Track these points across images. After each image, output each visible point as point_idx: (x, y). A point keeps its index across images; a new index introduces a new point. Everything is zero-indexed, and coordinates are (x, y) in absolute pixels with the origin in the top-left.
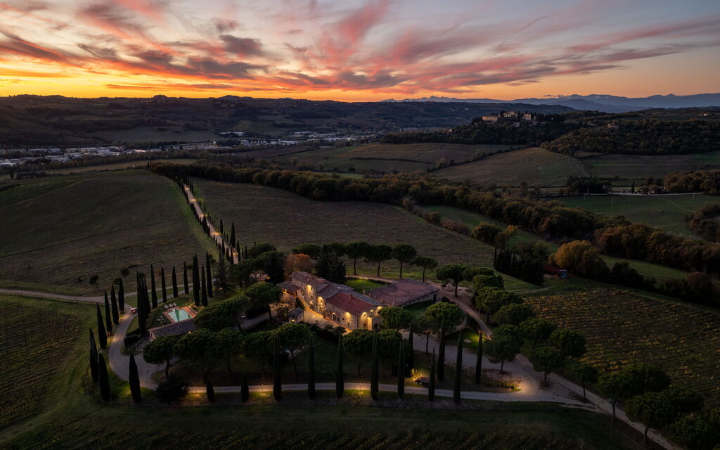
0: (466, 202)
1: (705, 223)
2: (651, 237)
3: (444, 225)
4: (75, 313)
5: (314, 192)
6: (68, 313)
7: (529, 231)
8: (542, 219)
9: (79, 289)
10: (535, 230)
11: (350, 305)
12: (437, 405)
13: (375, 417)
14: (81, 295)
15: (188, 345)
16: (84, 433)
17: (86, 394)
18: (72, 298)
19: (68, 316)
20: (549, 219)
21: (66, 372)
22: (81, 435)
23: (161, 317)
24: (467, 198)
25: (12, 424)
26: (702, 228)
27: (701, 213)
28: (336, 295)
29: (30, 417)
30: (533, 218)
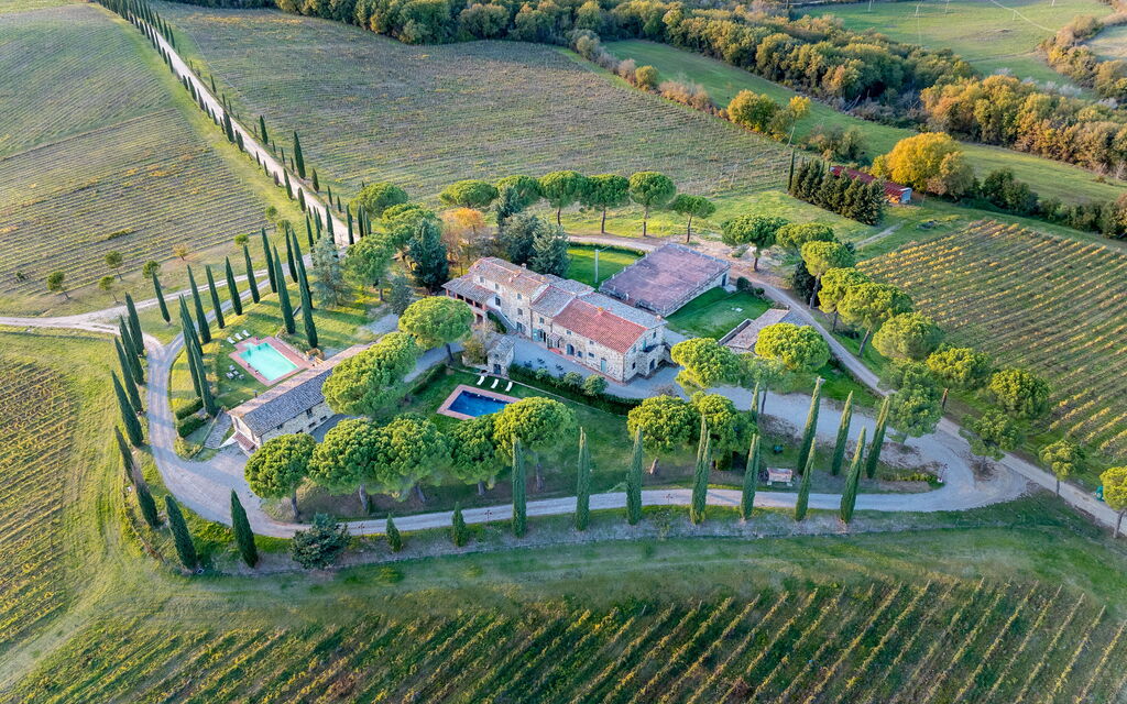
0: (685, 35)
1: (1077, 55)
2: (1028, 104)
3: (668, 94)
4: (40, 359)
5: (406, 29)
6: (28, 360)
7: (805, 92)
8: (830, 70)
9: (28, 300)
10: (818, 90)
11: (602, 329)
12: (810, 527)
13: (707, 558)
14: (37, 314)
15: (342, 463)
16: (175, 643)
17: (144, 556)
18: (24, 323)
19: (32, 368)
20: (841, 69)
21: (83, 506)
22: (171, 648)
23: (232, 368)
24: (687, 26)
25: (23, 634)
26: (1071, 63)
27: (1069, 36)
28: (569, 307)
29: (49, 618)
30: (814, 68)
